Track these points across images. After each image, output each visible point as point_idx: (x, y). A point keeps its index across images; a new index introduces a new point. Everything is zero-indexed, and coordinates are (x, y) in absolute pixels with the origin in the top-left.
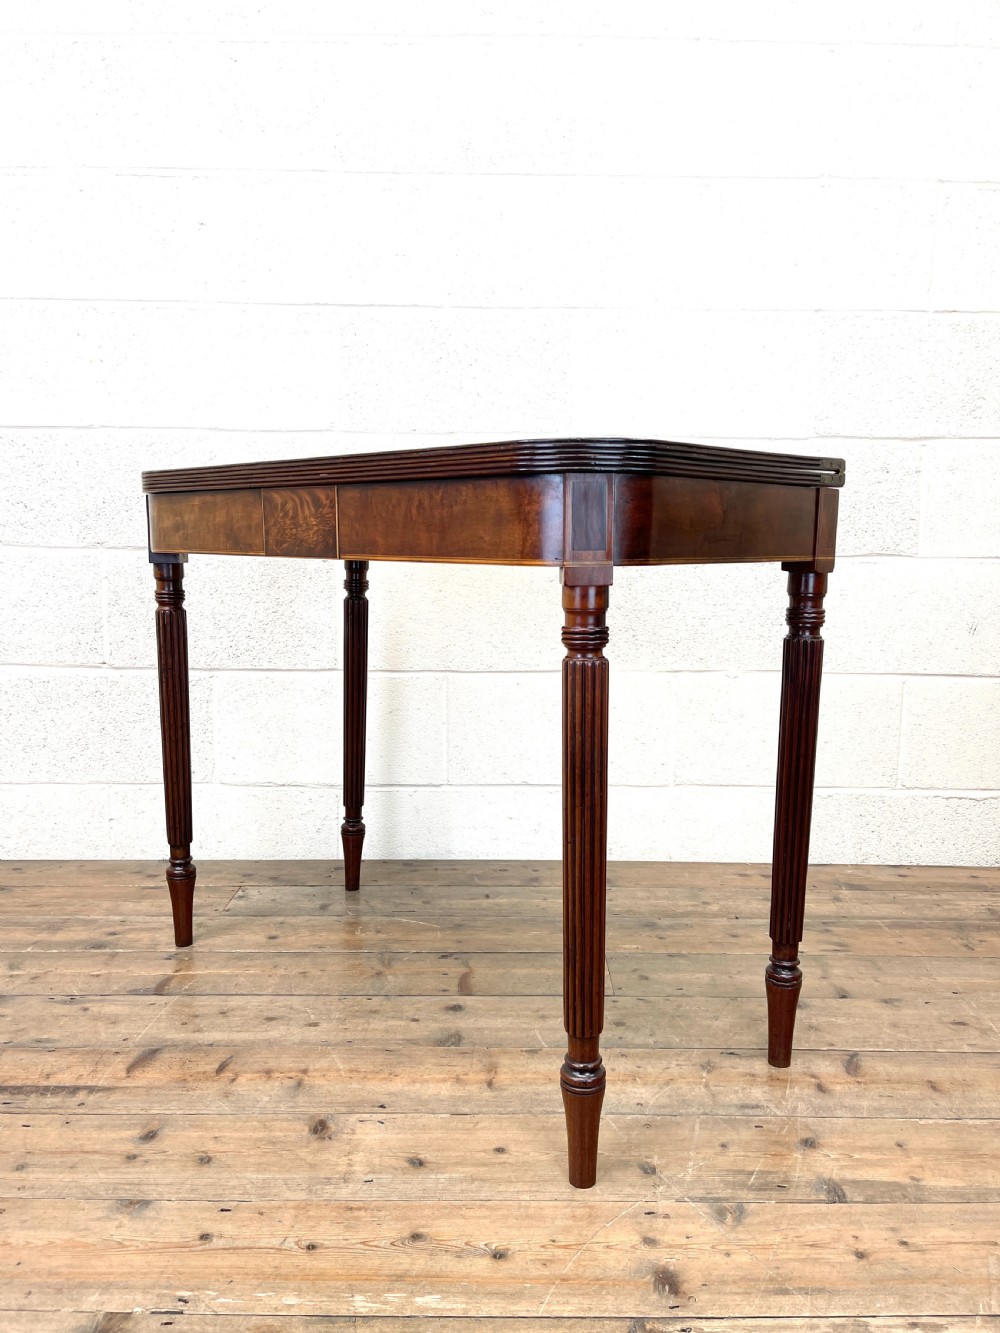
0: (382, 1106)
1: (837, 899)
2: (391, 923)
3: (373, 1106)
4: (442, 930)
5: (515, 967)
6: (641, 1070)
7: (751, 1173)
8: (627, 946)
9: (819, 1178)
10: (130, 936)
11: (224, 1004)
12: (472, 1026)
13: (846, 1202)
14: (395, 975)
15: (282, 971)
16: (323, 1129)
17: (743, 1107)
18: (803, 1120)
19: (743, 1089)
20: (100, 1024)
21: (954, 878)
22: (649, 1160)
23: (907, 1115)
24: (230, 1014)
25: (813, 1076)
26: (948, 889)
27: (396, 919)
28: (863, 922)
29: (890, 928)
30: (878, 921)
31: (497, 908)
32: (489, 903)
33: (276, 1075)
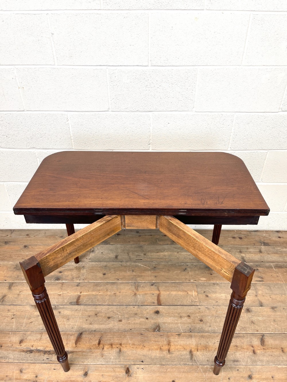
0: (142, 362)
1: (260, 252)
2: (137, 266)
3: (140, 361)
4: (150, 270)
5: (172, 291)
6: (208, 343)
8: (202, 279)
10: (65, 273)
11: (95, 310)
12: (162, 321)
14: (139, 295)
15: (109, 293)
16: (128, 371)
17: (234, 361)
18: (249, 366)
19: (234, 353)
20: (65, 320)
23: (275, 364)
24: (98, 315)
25: (252, 347)
27: (137, 264)
28: (267, 264)
29: (275, 268)
30: (272, 264)
31: (165, 258)
32: (162, 255)
33: (114, 346)
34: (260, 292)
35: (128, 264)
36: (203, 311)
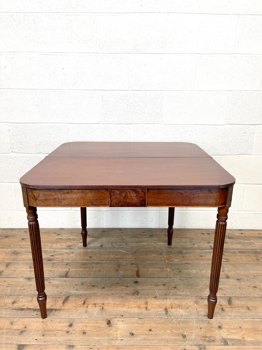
0: (122, 316)
3: (120, 316)
4: (130, 255)
5: (149, 268)
6: (181, 303)
7: (207, 337)
8: (175, 260)
9: (222, 338)
10: (57, 257)
11: (82, 281)
12: (141, 289)
13: (228, 345)
14: (121, 270)
15: (94, 269)
16: (110, 323)
17: (205, 316)
18: (219, 320)
19: (205, 310)
20: (54, 287)
21: (254, 234)
22: (184, 333)
23: (242, 318)
24: (84, 284)
25: (221, 306)
26: (253, 238)
27: (119, 250)
28: (232, 251)
29: (239, 253)
30: (236, 251)
31: (143, 246)
32: (141, 244)
33: (97, 305)
34: (226, 269)
35: (112, 250)
36: (177, 281)
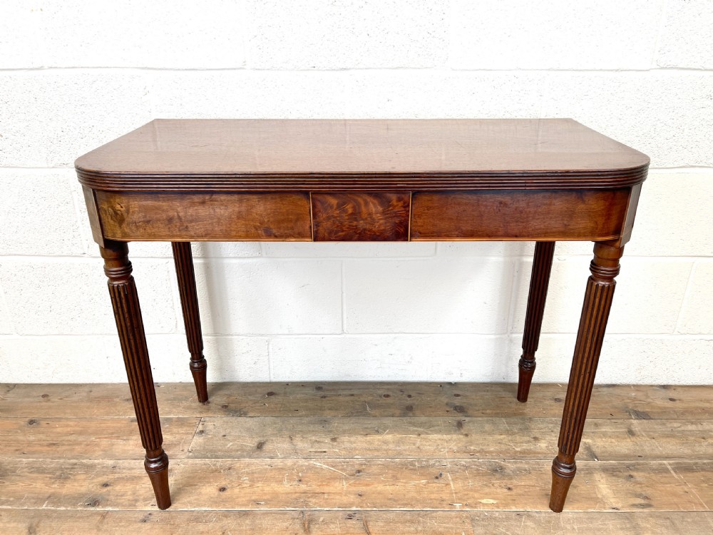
1: (631, 433)
2: (311, 468)
4: (346, 479)
8: (484, 501)
10: (118, 488)
27: (312, 462)
28: (654, 463)
29: (675, 472)
30: (665, 462)
31: (385, 447)
32: (379, 440)
35: (289, 462)
